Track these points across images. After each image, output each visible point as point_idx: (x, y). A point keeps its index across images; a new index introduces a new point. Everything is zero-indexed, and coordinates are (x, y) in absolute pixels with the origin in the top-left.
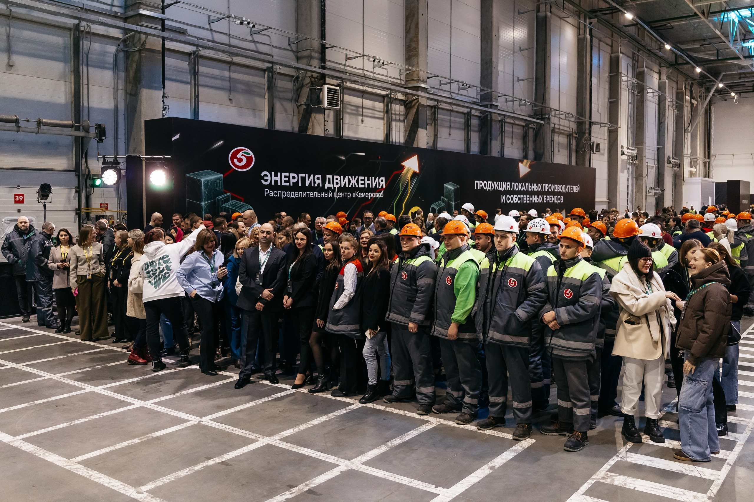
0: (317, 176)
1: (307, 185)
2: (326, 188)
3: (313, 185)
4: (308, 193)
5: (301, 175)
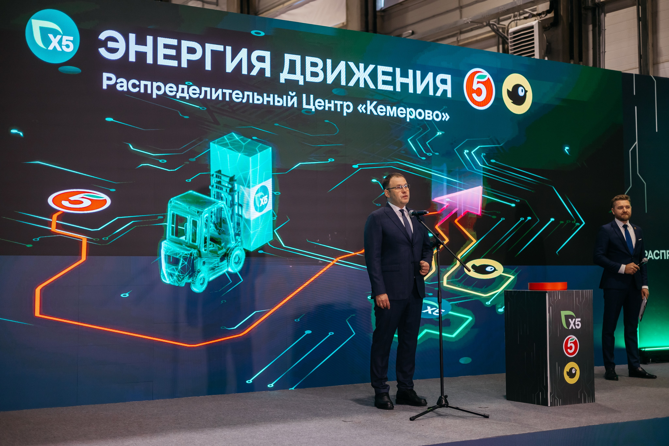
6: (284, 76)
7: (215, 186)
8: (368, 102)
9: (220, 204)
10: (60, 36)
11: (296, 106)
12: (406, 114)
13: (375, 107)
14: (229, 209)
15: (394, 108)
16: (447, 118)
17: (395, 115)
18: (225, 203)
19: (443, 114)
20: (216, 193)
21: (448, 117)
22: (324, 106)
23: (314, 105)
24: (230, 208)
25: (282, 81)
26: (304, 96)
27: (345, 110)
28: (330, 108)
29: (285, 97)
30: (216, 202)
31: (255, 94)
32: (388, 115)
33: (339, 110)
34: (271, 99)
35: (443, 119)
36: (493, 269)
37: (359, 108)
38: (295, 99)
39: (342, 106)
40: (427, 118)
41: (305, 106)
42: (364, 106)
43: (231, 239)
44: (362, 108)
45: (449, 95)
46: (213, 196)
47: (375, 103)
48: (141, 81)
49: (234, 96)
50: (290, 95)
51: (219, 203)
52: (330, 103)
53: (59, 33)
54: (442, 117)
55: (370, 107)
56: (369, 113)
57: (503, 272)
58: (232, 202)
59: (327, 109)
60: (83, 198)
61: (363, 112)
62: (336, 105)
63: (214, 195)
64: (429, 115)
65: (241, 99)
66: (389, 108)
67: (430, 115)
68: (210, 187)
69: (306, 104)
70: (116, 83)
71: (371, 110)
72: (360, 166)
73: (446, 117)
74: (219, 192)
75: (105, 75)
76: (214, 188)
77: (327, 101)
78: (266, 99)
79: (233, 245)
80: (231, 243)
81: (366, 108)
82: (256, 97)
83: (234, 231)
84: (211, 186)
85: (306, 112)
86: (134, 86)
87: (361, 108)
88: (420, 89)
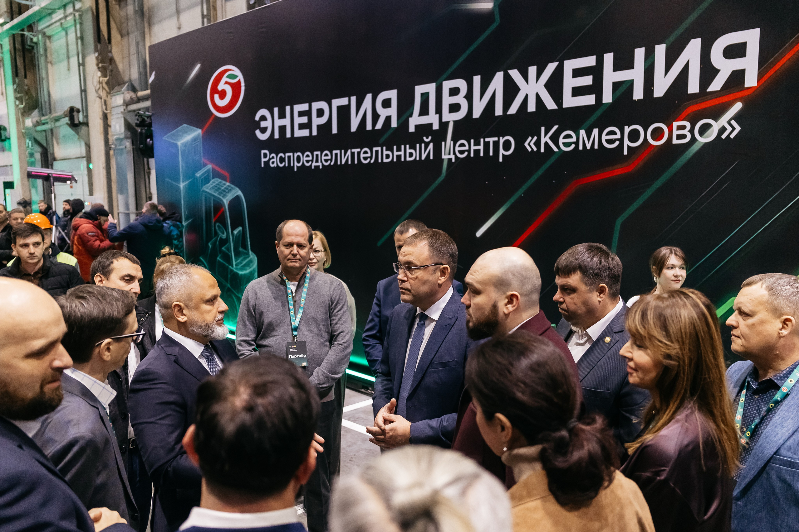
0: (384, 95)
1: (354, 128)
2: (412, 129)
3: (369, 127)
4: (356, 151)
5: (337, 102)
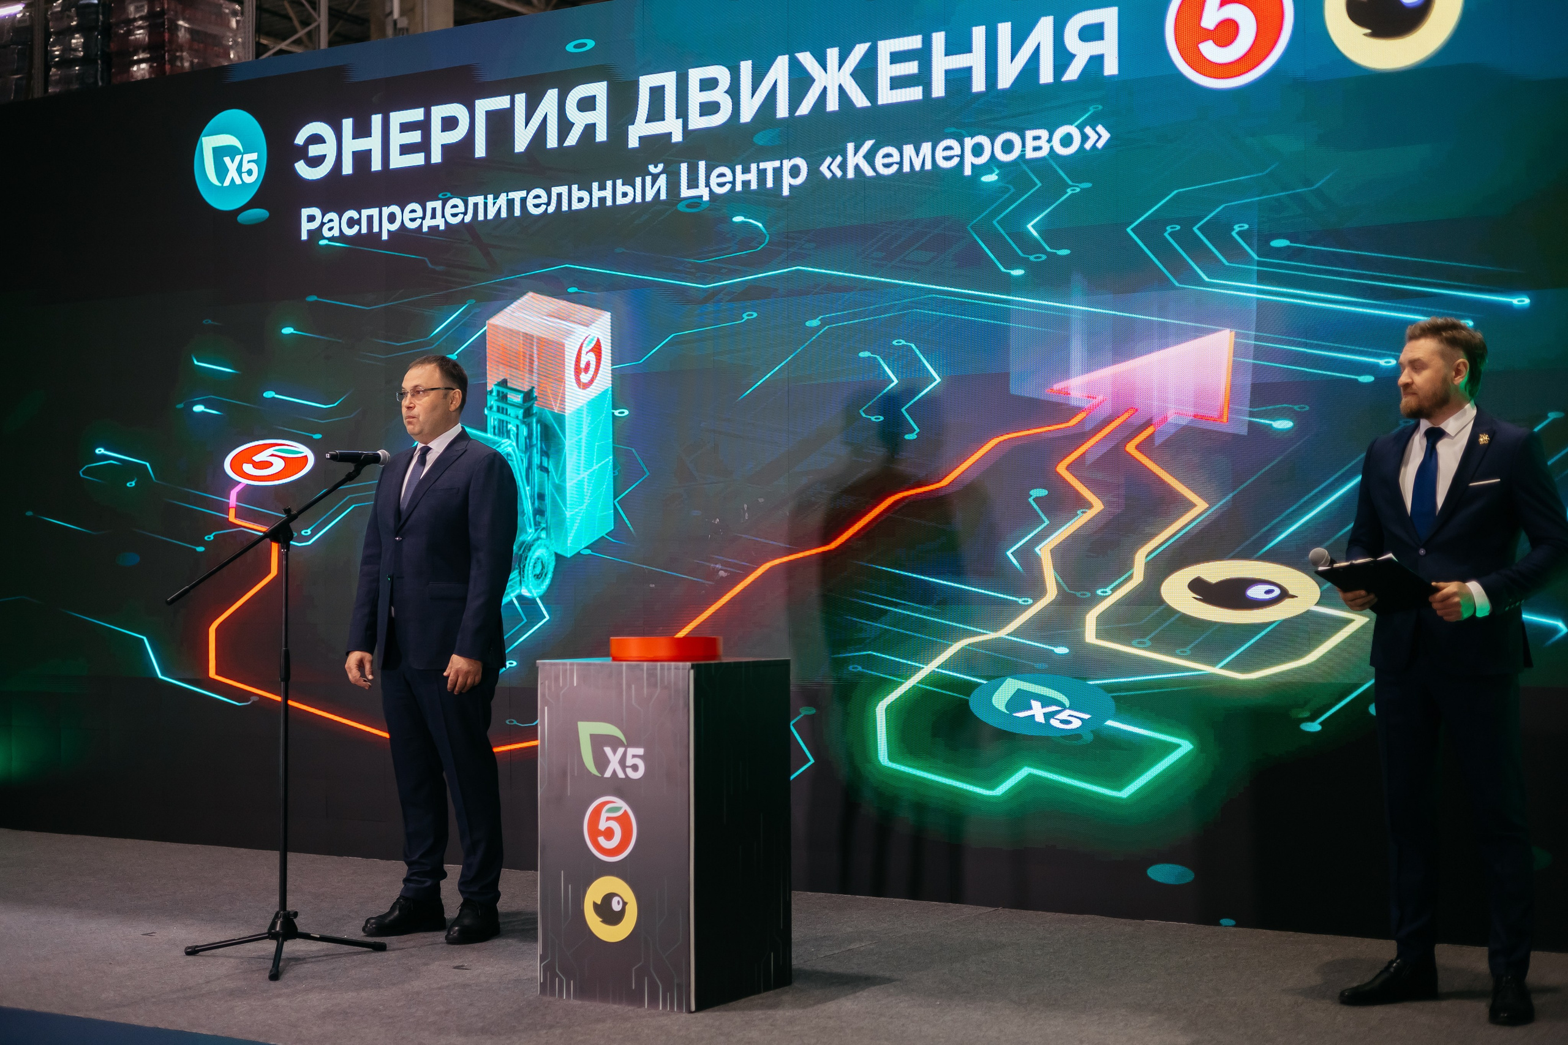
6: (639, 130)
7: (495, 409)
8: (851, 147)
9: (506, 447)
10: (241, 156)
11: (663, 196)
12: (962, 156)
13: (870, 158)
14: (523, 455)
15: (926, 147)
16: (1102, 138)
17: (928, 166)
18: (514, 444)
19: (1088, 130)
20: (496, 423)
21: (1106, 136)
22: (733, 183)
23: (708, 185)
24: (525, 453)
25: (633, 143)
26: (684, 167)
27: (787, 180)
28: (746, 184)
29: (638, 180)
30: (498, 443)
31: (575, 187)
32: (906, 168)
33: (770, 184)
34: (608, 193)
35: (1088, 146)
36: (1277, 592)
37: (824, 168)
38: (662, 181)
39: (778, 172)
40: (1030, 154)
41: (685, 192)
42: (839, 159)
43: (527, 522)
44: (832, 167)
45: (1111, 68)
46: (492, 430)
47: (869, 144)
48: (363, 211)
49: (530, 202)
50: (650, 174)
51: (502, 444)
52: (746, 170)
53: (238, 152)
54: (1085, 138)
55: (855, 159)
56: (851, 174)
57: (1318, 604)
58: (528, 441)
59: (739, 187)
60: (272, 455)
61: (834, 174)
62: (762, 174)
63: (494, 427)
64: (1037, 143)
65: (545, 206)
66: (908, 149)
67: (1042, 143)
68: (486, 412)
69: (689, 188)
70: (323, 224)
71: (857, 167)
72: (824, 323)
73: (1097, 137)
74: (503, 421)
75: (305, 212)
76: (493, 412)
77: (739, 168)
78: (597, 194)
79: (530, 534)
80: (526, 533)
81: (843, 166)
82: (576, 193)
83: (533, 504)
84: (487, 409)
85: (688, 206)
86: (351, 223)
87: (829, 168)
88: (1008, 75)
